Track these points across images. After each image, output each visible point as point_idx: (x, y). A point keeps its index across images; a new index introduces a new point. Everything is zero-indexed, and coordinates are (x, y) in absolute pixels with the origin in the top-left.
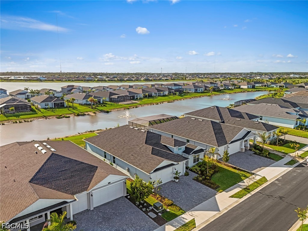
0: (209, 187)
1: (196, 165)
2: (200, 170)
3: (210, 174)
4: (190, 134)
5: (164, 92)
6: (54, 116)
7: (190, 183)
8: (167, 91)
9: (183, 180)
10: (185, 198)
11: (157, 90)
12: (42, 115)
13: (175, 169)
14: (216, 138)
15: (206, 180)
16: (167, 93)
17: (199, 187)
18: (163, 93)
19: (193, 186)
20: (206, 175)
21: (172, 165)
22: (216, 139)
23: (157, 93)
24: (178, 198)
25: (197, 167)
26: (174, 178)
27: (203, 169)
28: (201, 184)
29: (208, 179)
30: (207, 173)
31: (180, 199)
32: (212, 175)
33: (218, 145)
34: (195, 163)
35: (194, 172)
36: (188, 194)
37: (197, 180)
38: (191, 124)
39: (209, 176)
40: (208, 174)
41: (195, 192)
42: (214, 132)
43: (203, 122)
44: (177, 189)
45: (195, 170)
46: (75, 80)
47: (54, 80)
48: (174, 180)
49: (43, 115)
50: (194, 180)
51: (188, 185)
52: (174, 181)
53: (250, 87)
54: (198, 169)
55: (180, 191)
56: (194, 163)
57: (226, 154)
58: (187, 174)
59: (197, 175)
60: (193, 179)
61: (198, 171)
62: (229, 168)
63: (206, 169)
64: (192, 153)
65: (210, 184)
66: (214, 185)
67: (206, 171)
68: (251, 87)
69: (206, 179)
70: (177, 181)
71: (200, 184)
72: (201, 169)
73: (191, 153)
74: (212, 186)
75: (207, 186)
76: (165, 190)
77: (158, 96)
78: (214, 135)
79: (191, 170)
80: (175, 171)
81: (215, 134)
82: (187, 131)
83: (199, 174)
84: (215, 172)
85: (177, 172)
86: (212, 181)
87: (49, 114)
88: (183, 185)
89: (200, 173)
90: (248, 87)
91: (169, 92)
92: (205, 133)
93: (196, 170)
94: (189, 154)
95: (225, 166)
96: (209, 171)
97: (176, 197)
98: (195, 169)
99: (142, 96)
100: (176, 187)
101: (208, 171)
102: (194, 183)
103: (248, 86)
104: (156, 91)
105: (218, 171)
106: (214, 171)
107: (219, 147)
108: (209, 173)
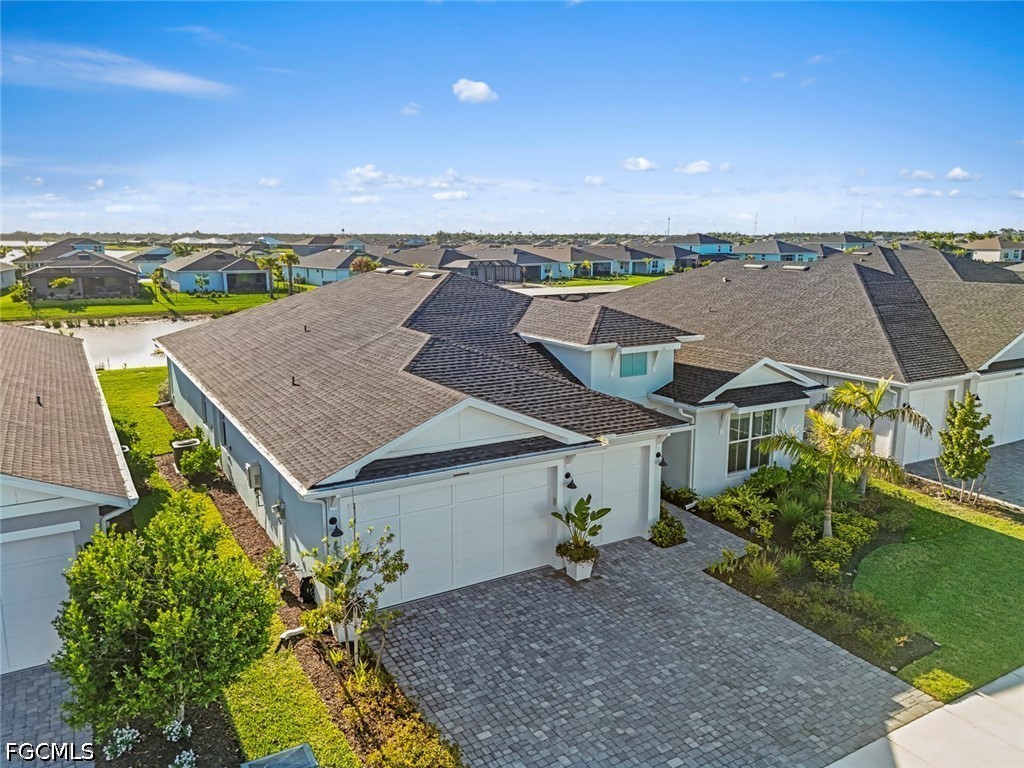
0: (836, 640)
1: (746, 482)
2: (774, 517)
3: (845, 545)
4: (725, 330)
5: (660, 262)
6: (207, 313)
7: (681, 598)
8: (669, 257)
9: (632, 572)
10: (604, 721)
11: (632, 251)
12: (166, 309)
13: (572, 486)
14: (891, 340)
15: (813, 587)
16: (668, 265)
17: (747, 632)
18: (655, 265)
19: (698, 620)
20: (812, 549)
21: (544, 444)
22: (888, 344)
23: (631, 265)
24: (534, 716)
25: (747, 497)
26: (562, 550)
27: (797, 507)
28: (771, 615)
29: (827, 580)
30: (820, 536)
31: (553, 734)
32: (859, 552)
33: (906, 373)
34: (739, 475)
35: (727, 524)
36: (643, 688)
37: (738, 578)
38: (740, 289)
39: (835, 559)
40: (828, 539)
41: (703, 674)
42: (878, 312)
43: (808, 274)
44: (562, 635)
45: (734, 513)
48: (558, 567)
49: (172, 307)
50: (716, 574)
51: (658, 611)
52: (561, 574)
53: (1011, 257)
54: (760, 507)
55: (581, 655)
56: (731, 470)
57: (964, 423)
58: (667, 535)
59: (739, 547)
60: (706, 571)
61: (753, 523)
62: (987, 516)
63: (818, 509)
64: (720, 399)
65: (844, 620)
66: (881, 626)
67: (815, 519)
68: (1016, 257)
69: (809, 573)
70: (582, 571)
71: (757, 607)
72: (775, 513)
73: (711, 397)
74: (866, 633)
75: (823, 628)
76: (460, 637)
77: (634, 274)
78: (878, 323)
79: (707, 513)
80: (565, 499)
81: (881, 319)
82: (714, 317)
83: (760, 541)
84: (885, 537)
85: (583, 504)
86: (862, 593)
87: (192, 308)
88: (621, 608)
89: (766, 529)
90: (1006, 256)
91: (677, 260)
92: (817, 318)
93: (745, 514)
94: (696, 404)
95: (954, 507)
96: (842, 527)
97: (519, 701)
98: (736, 507)
99: (569, 269)
100: (554, 620)
101: (828, 524)
102: (713, 600)
103: (1007, 251)
104: (627, 256)
105: (908, 530)
106: (874, 523)
107: (909, 380)
108: (835, 534)
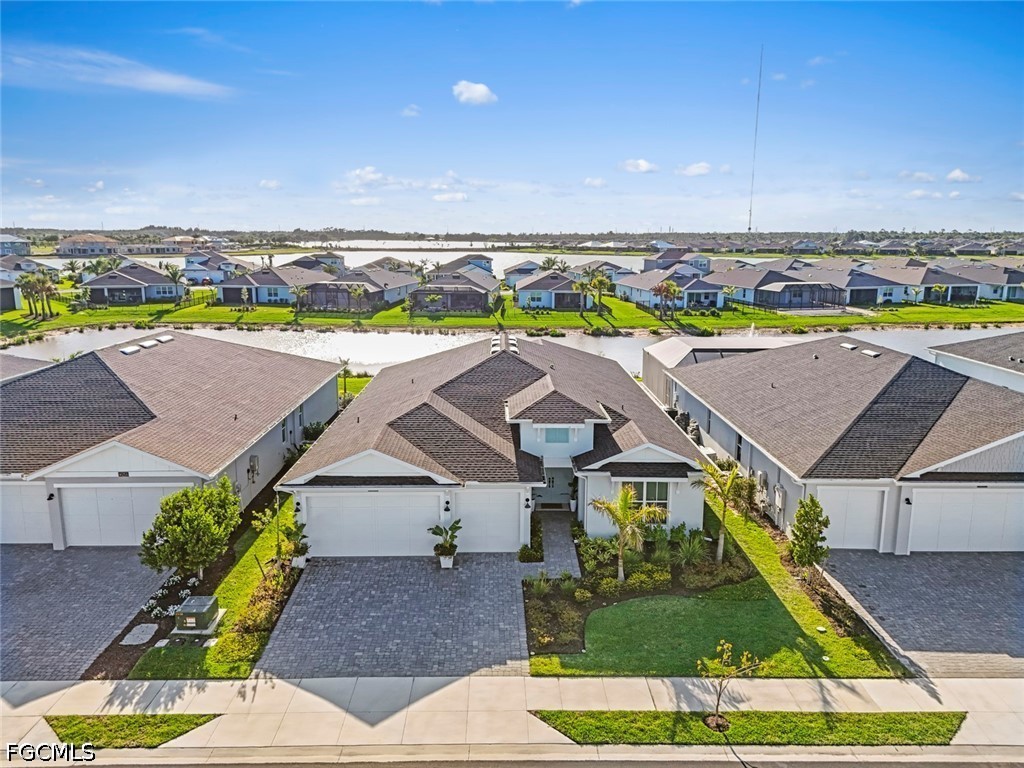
6: (524, 328)
12: (496, 324)
13: (447, 510)
14: (842, 438)
20: (589, 582)
21: (427, 481)
22: (834, 442)
28: (518, 612)
32: (638, 594)
33: (813, 470)
43: (870, 362)
46: (759, 251)
47: (695, 249)
49: (502, 322)
50: (526, 584)
60: (523, 581)
62: (806, 598)
70: (446, 562)
78: (852, 421)
81: (861, 417)
83: (584, 571)
89: (590, 566)
94: (580, 469)
99: (914, 293)
101: (621, 570)
107: (808, 476)
108: (628, 578)
